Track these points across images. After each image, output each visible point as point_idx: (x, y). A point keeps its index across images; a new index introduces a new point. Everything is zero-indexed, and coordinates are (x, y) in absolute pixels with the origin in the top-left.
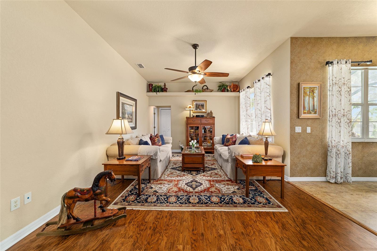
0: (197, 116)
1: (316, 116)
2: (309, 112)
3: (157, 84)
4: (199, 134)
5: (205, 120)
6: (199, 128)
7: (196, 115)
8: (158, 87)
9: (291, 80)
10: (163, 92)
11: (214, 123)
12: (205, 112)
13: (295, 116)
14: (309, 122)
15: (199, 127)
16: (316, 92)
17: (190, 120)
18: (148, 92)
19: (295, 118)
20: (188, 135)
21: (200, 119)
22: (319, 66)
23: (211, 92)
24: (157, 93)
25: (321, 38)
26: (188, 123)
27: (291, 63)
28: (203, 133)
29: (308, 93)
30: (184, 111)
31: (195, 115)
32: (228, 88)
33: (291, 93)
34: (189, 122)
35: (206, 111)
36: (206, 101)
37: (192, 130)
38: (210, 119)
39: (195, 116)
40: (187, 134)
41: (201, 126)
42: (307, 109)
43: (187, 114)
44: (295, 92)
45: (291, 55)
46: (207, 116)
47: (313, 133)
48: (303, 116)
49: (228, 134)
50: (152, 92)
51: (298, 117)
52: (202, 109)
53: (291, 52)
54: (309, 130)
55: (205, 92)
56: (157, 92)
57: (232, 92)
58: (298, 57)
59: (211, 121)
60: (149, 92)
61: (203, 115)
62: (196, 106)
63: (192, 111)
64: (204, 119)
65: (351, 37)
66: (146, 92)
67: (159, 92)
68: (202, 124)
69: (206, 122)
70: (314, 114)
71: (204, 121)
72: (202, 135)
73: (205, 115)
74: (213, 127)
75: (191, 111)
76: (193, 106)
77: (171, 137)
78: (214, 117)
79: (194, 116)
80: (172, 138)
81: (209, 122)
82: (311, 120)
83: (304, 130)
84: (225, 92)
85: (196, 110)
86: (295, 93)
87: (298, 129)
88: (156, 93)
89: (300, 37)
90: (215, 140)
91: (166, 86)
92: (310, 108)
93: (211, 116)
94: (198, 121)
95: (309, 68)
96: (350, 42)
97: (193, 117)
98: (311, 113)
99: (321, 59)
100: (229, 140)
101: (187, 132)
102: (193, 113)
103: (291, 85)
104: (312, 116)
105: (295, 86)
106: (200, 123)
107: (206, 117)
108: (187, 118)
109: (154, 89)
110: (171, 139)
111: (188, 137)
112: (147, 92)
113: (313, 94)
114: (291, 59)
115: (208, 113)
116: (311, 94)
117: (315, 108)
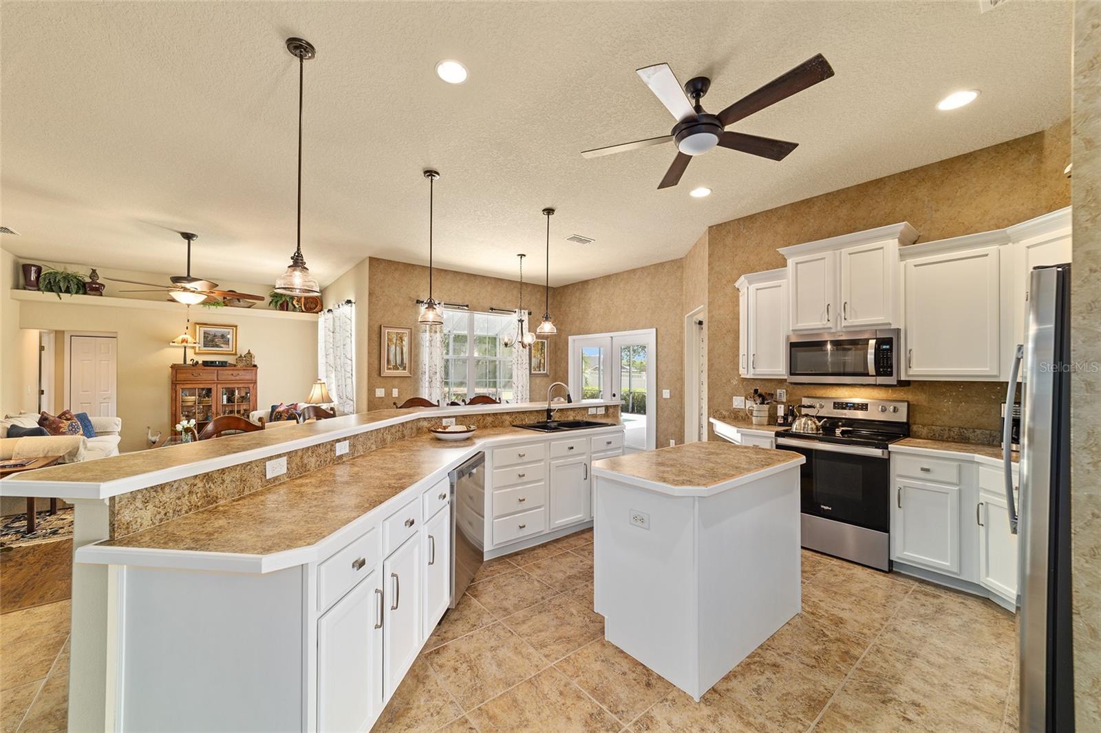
0: (206, 364)
1: (406, 373)
2: (396, 368)
3: (60, 269)
4: (211, 406)
5: (231, 372)
6: (213, 392)
7: (203, 362)
8: (67, 278)
9: (370, 320)
10: (85, 293)
11: (256, 380)
12: (234, 352)
13: (375, 374)
14: (396, 382)
15: (211, 389)
16: (406, 339)
17: (181, 373)
18: (17, 287)
19: (376, 376)
20: (178, 411)
21: (216, 371)
22: (410, 303)
23: (249, 307)
24: (60, 294)
25: (413, 265)
26: (176, 381)
27: (370, 294)
28: (225, 402)
29: (394, 341)
30: (163, 348)
31: (200, 359)
32: (295, 303)
33: (370, 339)
34: (180, 377)
35: (236, 350)
36: (236, 326)
37: (189, 397)
38: (244, 370)
39: (200, 362)
40: (174, 409)
41: (219, 386)
42: (393, 363)
43: (175, 355)
44: (375, 337)
45: (370, 282)
46: (237, 363)
47: (401, 397)
48: (386, 372)
49: (282, 404)
50: (39, 290)
51: (380, 374)
52: (222, 345)
53: (370, 279)
54: (395, 393)
55: (231, 306)
56: (61, 291)
57: (303, 311)
58: (381, 288)
59: (247, 376)
60: (25, 289)
61: (226, 360)
62: (204, 337)
63: (193, 350)
64: (226, 370)
65: (450, 271)
66: (9, 288)
67: (69, 292)
68: (221, 383)
69: (233, 378)
70: (403, 370)
71: (226, 374)
72: (220, 407)
73: (231, 360)
74: (251, 388)
75: (187, 350)
76: (194, 336)
77: (117, 416)
78: (255, 366)
79: (197, 362)
80: (120, 419)
81: (243, 377)
82: (398, 379)
83: (389, 394)
84: (287, 310)
85: (205, 347)
86: (376, 339)
87: (380, 393)
88: (59, 296)
89: (383, 260)
90: (253, 417)
91: (98, 277)
92: (398, 362)
93: (248, 364)
94: (210, 375)
95: (396, 305)
96: (448, 277)
97: (193, 365)
98: (398, 369)
99: (413, 295)
100: (281, 416)
101: (174, 402)
102: (195, 354)
103: (370, 327)
104: (400, 372)
105: (376, 328)
106: (216, 379)
107: (235, 366)
108: (174, 367)
109: (50, 283)
110: (117, 423)
111: (178, 414)
112: (11, 289)
113: (402, 342)
114: (370, 289)
115: (241, 356)
116: (398, 342)
117: (405, 362)
